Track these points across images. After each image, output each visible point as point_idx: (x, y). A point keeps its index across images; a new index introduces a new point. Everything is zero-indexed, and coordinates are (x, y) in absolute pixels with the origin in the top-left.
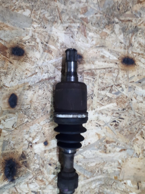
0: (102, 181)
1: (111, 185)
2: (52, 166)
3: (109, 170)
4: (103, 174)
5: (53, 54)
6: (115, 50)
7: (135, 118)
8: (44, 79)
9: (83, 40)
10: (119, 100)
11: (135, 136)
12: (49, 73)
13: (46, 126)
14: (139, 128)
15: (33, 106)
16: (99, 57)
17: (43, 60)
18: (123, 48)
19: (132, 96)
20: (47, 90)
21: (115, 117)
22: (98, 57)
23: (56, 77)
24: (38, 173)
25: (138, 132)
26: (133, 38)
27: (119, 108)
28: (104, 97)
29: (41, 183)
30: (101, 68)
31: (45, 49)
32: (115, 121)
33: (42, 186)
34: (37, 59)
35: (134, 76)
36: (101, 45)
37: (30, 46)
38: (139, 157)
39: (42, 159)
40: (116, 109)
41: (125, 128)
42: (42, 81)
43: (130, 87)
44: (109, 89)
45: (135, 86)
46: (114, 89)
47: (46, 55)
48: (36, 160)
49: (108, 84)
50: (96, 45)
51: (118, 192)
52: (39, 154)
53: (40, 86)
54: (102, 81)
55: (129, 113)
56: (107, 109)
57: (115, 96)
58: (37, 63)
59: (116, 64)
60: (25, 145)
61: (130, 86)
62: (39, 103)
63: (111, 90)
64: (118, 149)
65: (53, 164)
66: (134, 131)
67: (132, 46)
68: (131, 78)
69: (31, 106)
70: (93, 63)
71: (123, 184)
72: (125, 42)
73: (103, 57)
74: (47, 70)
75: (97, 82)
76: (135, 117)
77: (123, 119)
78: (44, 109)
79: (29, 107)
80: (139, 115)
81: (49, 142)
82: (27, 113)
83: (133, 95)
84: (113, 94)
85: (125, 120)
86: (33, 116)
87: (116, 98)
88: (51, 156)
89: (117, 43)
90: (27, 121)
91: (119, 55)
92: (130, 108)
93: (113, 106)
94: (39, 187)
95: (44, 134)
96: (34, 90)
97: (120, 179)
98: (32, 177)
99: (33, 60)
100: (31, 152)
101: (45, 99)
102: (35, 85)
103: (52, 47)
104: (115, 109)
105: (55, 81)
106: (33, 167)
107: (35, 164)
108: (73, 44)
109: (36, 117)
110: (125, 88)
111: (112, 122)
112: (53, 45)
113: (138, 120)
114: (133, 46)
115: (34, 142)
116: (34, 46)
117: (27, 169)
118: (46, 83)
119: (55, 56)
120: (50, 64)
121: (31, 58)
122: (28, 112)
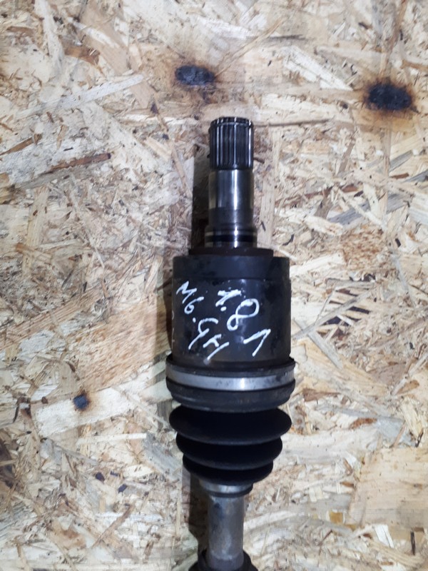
0: (286, 527)
1: (321, 544)
2: (105, 481)
3: (311, 491)
4: (290, 504)
5: (102, 62)
6: (341, 51)
7: (410, 309)
8: (68, 162)
9: (220, 11)
10: (354, 244)
11: (407, 373)
12: (89, 140)
13: (80, 339)
14: (421, 344)
15: (30, 265)
16: (280, 79)
17: (64, 87)
18: (369, 46)
19: (401, 227)
20: (81, 203)
21: (336, 306)
22: (275, 81)
23: (113, 152)
24: (54, 508)
25: (417, 359)
26: (409, 7)
27: (351, 274)
28: (297, 233)
29: (68, 542)
30: (287, 120)
31: (72, 44)
32: (336, 321)
33: (73, 553)
34: (40, 82)
35: (410, 153)
36: (289, 34)
37: (9, 29)
38: (420, 445)
39: (67, 457)
40: (342, 275)
41: (371, 345)
42: (61, 168)
43: (393, 196)
44: (317, 200)
45: (411, 191)
46: (334, 202)
47: (76, 67)
48: (45, 461)
49: (312, 182)
50: (268, 32)
51: (342, 565)
52: (58, 438)
53: (51, 187)
54: (292, 169)
55: (388, 290)
56: (309, 277)
57: (340, 229)
58: (42, 99)
59: (345, 106)
60: (5, 409)
61: (394, 190)
62: (51, 252)
63: (324, 207)
64: (346, 420)
65: (112, 473)
66: (405, 354)
67: (404, 40)
68: (396, 159)
69: (19, 265)
70: (255, 102)
71: (360, 537)
72: (380, 22)
73: (295, 79)
74: (81, 125)
75: (270, 174)
76: (409, 306)
77: (367, 312)
78: (73, 277)
79: (15, 269)
80: (422, 296)
81: (92, 396)
82: (7, 290)
83: (403, 226)
84: (329, 220)
85: (371, 315)
86: (29, 301)
87: (342, 236)
88: (101, 448)
89: (349, 26)
90: (10, 322)
91: (354, 74)
92: (392, 272)
93: (330, 264)
94: (59, 554)
95: (73, 370)
96: (31, 202)
97: (351, 522)
98: (35, 520)
99: (24, 85)
100: (29, 433)
101: (73, 237)
102: (34, 183)
103: (98, 37)
104: (336, 274)
105: (112, 167)
106: (38, 485)
107: (43, 477)
108: (179, 25)
109: (44, 307)
110: (375, 199)
111: (325, 324)
112: (101, 27)
113: (419, 316)
114: (409, 37)
115: (37, 396)
116: (25, 29)
117: (16, 495)
118: (76, 178)
119: (109, 70)
120: (90, 102)
121: (14, 80)
122: (10, 287)
